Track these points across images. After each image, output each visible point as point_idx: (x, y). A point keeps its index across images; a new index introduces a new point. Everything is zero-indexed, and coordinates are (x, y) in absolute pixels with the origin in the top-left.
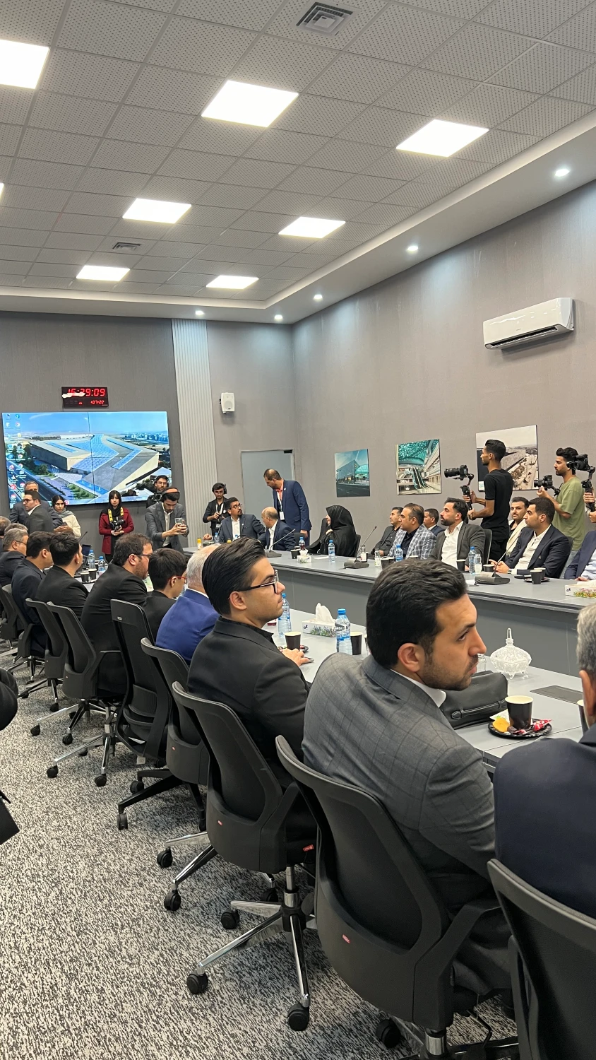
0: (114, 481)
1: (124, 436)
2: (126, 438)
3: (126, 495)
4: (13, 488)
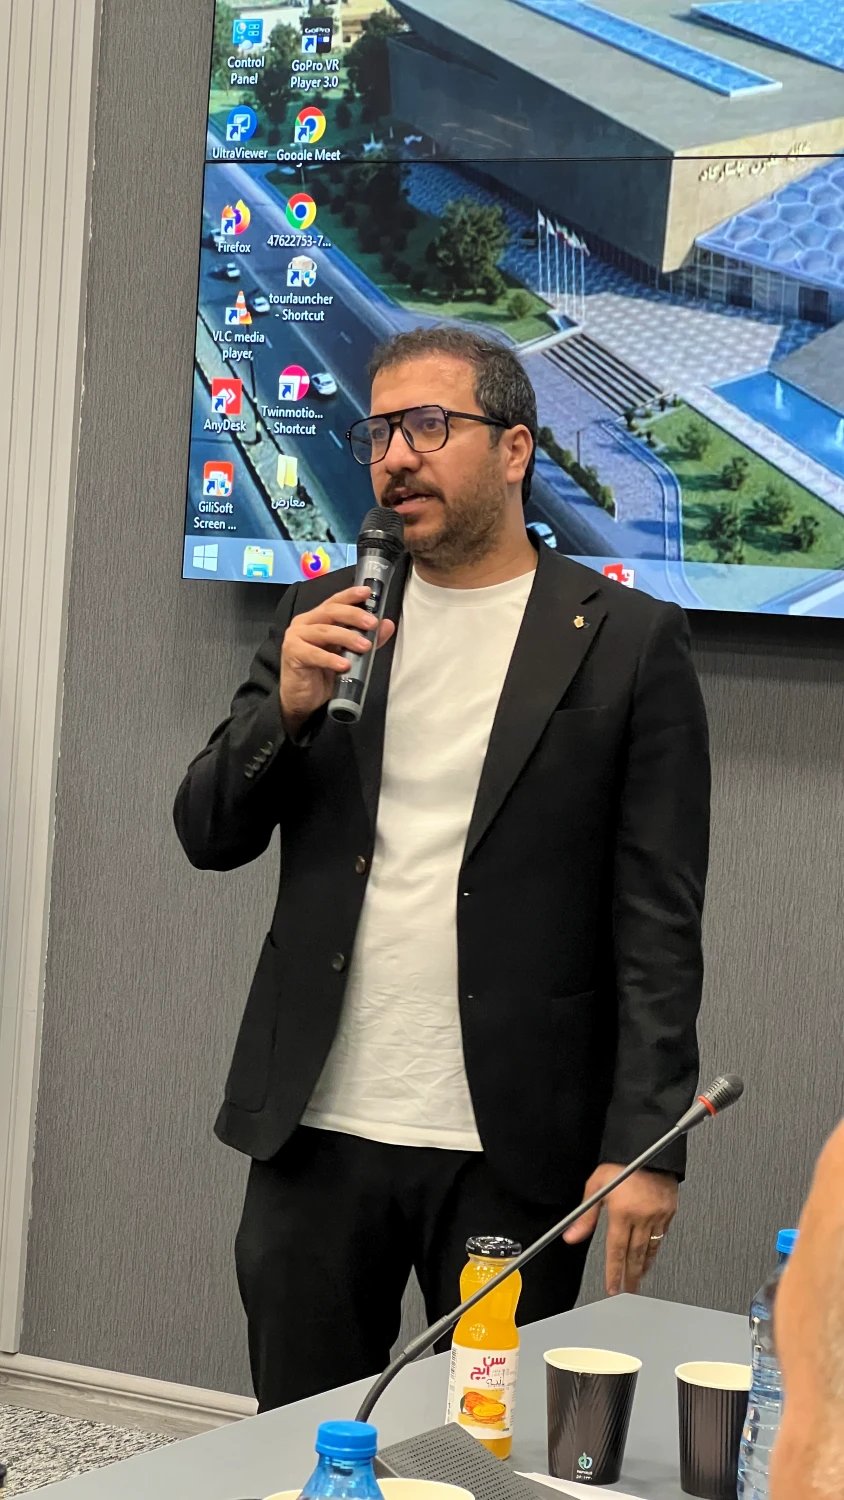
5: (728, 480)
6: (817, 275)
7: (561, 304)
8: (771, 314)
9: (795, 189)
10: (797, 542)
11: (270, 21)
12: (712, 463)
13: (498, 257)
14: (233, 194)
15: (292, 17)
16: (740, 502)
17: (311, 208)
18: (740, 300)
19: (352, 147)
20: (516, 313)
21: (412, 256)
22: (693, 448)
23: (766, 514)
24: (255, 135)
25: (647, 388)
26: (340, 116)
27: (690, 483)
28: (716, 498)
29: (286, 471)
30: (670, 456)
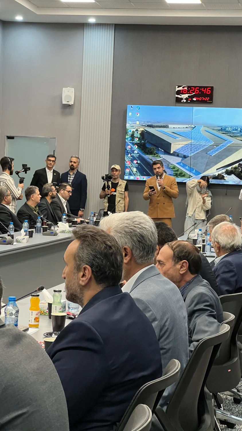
0: (207, 165)
1: (220, 128)
2: (221, 130)
3: (215, 178)
4: (128, 164)
5: (177, 171)
6: (185, 154)
7: (161, 156)
8: (181, 157)
9: (182, 147)
10: (184, 176)
11: (132, 130)
12: (176, 169)
13: (155, 151)
14: (129, 145)
15: (134, 130)
16: (178, 173)
17: (137, 147)
18: (178, 156)
19: (141, 142)
20: (157, 156)
21: (147, 151)
22: (174, 168)
23: (181, 174)
24: (131, 140)
25: (169, 163)
26: (139, 139)
27: (174, 171)
28: (176, 172)
29: (135, 170)
30: (172, 169)
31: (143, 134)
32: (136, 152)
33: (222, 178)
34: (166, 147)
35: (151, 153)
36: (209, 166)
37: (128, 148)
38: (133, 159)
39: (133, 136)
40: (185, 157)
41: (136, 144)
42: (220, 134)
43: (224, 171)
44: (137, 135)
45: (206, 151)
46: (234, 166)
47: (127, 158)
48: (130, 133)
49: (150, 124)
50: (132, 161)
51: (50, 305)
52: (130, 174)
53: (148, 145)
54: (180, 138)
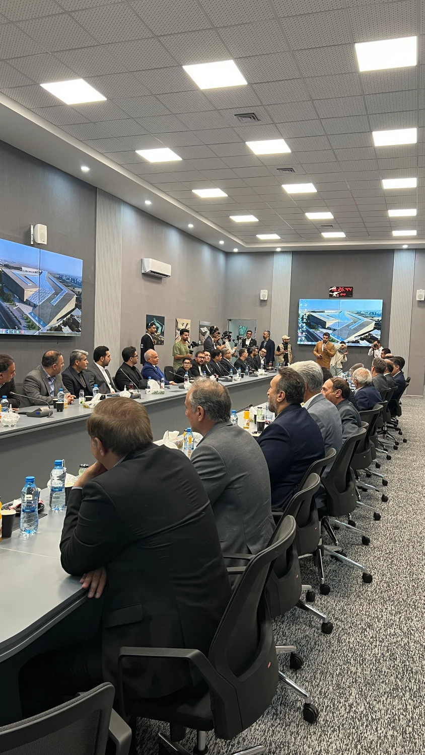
31: (309, 316)
32: (304, 328)
33: (358, 342)
34: (323, 324)
35: (314, 328)
36: (349, 335)
37: (300, 325)
38: (303, 331)
39: (303, 318)
40: (335, 330)
41: (305, 323)
42: (357, 316)
43: (359, 338)
44: (305, 317)
45: (348, 326)
46: (365, 335)
47: (299, 331)
48: (301, 316)
49: (313, 310)
50: (302, 333)
51: (255, 416)
52: (301, 341)
53: (311, 323)
54: (332, 318)
